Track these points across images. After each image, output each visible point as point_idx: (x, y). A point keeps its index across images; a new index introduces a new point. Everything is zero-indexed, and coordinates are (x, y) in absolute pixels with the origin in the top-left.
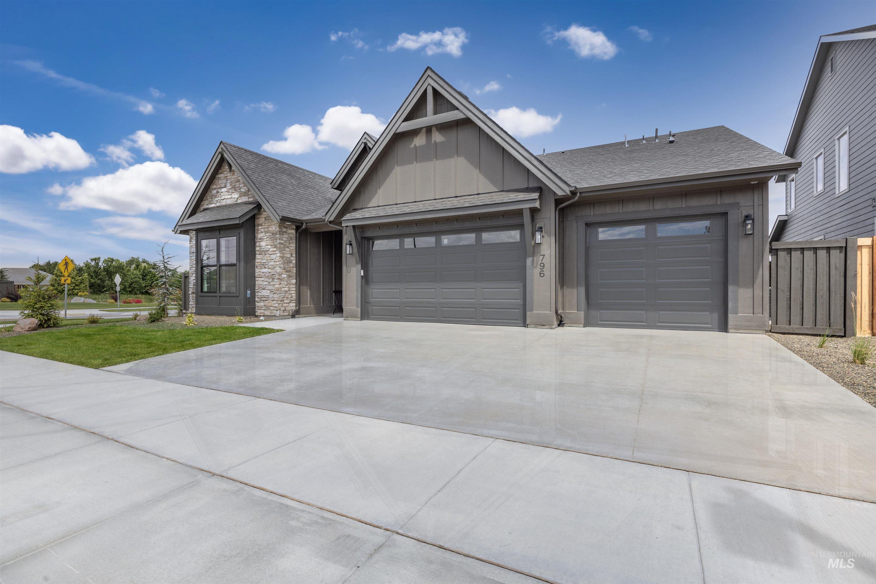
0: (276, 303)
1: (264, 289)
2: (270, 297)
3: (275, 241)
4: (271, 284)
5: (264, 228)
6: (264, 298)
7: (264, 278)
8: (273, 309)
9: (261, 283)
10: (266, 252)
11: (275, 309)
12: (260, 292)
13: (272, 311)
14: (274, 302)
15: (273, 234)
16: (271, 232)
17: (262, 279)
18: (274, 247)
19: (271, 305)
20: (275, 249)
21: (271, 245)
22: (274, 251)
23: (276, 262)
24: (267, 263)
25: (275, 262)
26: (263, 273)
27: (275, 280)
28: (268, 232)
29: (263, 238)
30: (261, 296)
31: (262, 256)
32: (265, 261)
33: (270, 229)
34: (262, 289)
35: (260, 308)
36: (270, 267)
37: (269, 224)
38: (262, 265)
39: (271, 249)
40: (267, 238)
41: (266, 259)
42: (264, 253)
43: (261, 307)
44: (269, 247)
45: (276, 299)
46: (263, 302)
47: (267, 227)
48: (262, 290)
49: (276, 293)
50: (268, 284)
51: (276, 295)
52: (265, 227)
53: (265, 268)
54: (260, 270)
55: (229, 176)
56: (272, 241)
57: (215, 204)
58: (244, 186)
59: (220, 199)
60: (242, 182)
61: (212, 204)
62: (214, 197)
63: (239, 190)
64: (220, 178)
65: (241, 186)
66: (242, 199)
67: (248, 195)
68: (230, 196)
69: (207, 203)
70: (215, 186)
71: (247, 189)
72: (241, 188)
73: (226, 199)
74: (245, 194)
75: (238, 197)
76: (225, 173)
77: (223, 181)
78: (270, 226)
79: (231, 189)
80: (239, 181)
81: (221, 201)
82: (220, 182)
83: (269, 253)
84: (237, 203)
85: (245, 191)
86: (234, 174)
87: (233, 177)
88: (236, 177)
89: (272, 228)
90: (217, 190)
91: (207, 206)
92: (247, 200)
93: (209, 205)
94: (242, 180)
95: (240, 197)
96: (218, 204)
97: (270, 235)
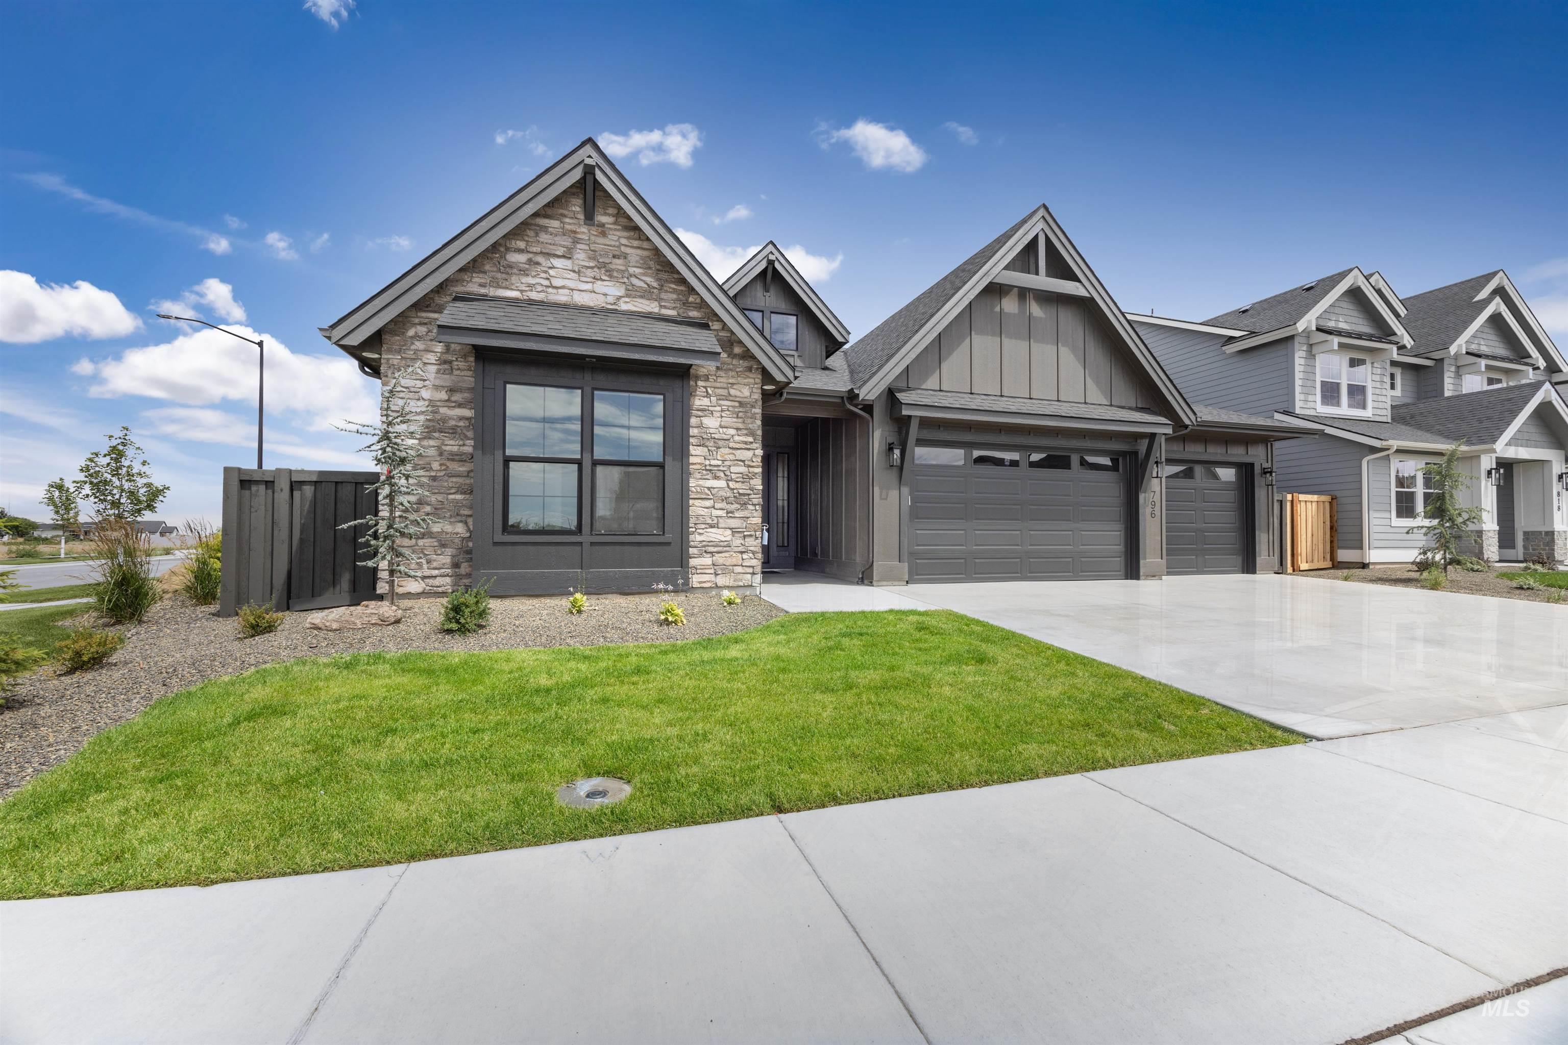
0: (751, 558)
1: (714, 527)
2: (734, 545)
3: (749, 421)
4: (737, 515)
5: (715, 388)
6: (713, 546)
7: (712, 501)
8: (743, 571)
9: (703, 513)
10: (721, 443)
11: (751, 570)
12: (700, 534)
13: (740, 577)
14: (745, 556)
15: (741, 404)
16: (738, 399)
17: (708, 503)
18: (747, 435)
19: (735, 563)
20: (750, 439)
21: (738, 429)
22: (746, 443)
23: (752, 467)
24: (721, 468)
25: (749, 466)
26: (709, 488)
27: (751, 507)
28: (728, 397)
29: (710, 408)
30: (704, 543)
31: (706, 449)
32: (719, 463)
33: (732, 392)
34: (707, 526)
35: (699, 571)
36: (733, 476)
37: (731, 381)
38: (706, 470)
39: (737, 438)
40: (722, 411)
41: (719, 458)
42: (714, 442)
43: (702, 567)
44: (733, 432)
45: (752, 548)
46: (709, 555)
47: (725, 386)
48: (706, 528)
49: (751, 536)
50: (725, 515)
51: (752, 539)
52: (718, 385)
53: (716, 478)
54: (701, 482)
55: (583, 233)
56: (740, 420)
57: (522, 291)
58: (644, 274)
59: (546, 283)
60: (637, 262)
61: (507, 288)
62: (515, 271)
63: (625, 280)
64: (544, 229)
65: (631, 270)
66: (636, 304)
67: (659, 300)
68: (588, 287)
69: (483, 281)
70: (521, 244)
71: (655, 284)
72: (631, 276)
73: (572, 290)
74: (647, 294)
75: (620, 294)
76: (567, 220)
77: (556, 239)
78: (733, 384)
79: (592, 268)
80: (625, 258)
81: (550, 290)
82: (544, 237)
83: (731, 445)
84: (616, 310)
85: (646, 286)
86: (604, 234)
87: (601, 240)
88: (613, 243)
89: (740, 391)
90: (531, 256)
91: (483, 291)
92: (656, 310)
93: (491, 289)
94: (638, 258)
95: (627, 296)
96: (534, 296)
97: (734, 407)
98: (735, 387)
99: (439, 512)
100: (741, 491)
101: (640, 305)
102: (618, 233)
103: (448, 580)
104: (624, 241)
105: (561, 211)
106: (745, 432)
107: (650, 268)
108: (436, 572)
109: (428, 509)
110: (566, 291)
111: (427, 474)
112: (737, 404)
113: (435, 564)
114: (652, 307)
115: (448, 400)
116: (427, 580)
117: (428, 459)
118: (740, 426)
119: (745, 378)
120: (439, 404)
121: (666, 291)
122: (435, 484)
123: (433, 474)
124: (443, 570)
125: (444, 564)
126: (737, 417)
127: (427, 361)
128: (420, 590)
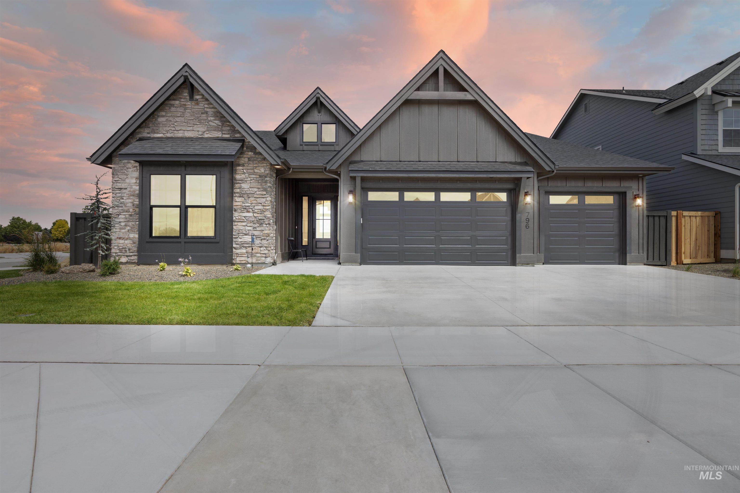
0: (265, 250)
1: (247, 235)
2: (256, 243)
3: (264, 184)
4: (258, 229)
5: (248, 169)
6: (246, 244)
7: (246, 223)
8: (261, 256)
9: (242, 229)
10: (250, 195)
11: (264, 255)
12: (240, 238)
13: (259, 258)
14: (262, 249)
15: (260, 176)
16: (258, 174)
17: (244, 224)
18: (263, 191)
19: (257, 252)
20: (265, 193)
21: (258, 188)
22: (262, 195)
23: (265, 206)
24: (250, 207)
25: (264, 206)
26: (245, 217)
27: (264, 225)
28: (254, 173)
29: (245, 179)
30: (242, 242)
31: (243, 199)
32: (249, 205)
33: (256, 171)
34: (243, 234)
35: (240, 256)
36: (256, 211)
37: (255, 166)
38: (243, 208)
39: (258, 193)
40: (251, 180)
41: (249, 202)
42: (247, 195)
43: (241, 254)
44: (256, 190)
45: (265, 245)
46: (244, 248)
47: (252, 168)
48: (243, 235)
49: (264, 239)
50: (252, 229)
51: (265, 241)
52: (249, 168)
53: (248, 212)
54: (241, 214)
55: (189, 105)
56: (259, 184)
57: (164, 134)
58: (215, 120)
59: (173, 129)
60: (212, 114)
61: (158, 133)
62: (161, 125)
63: (207, 123)
64: (173, 105)
65: (209, 119)
66: (211, 134)
67: (222, 130)
68: (191, 128)
69: (148, 131)
70: (163, 113)
71: (220, 124)
72: (209, 121)
73: (184, 131)
74: (216, 129)
75: (204, 130)
76: (182, 100)
77: (178, 109)
78: (256, 167)
79: (193, 120)
80: (207, 113)
81: (175, 132)
82: (173, 109)
83: (255, 196)
84: (203, 137)
85: (216, 125)
86: (197, 104)
87: (196, 107)
88: (202, 107)
89: (259, 170)
90: (167, 118)
91: (149, 135)
92: (220, 136)
93: (152, 134)
94: (212, 113)
95: (208, 131)
96: (169, 135)
97: (256, 178)
98: (257, 168)
99: (133, 229)
100: (259, 218)
101: (213, 134)
102: (203, 103)
103: (136, 257)
104: (206, 106)
105: (180, 96)
106: (262, 189)
107: (218, 117)
108: (132, 254)
109: (129, 228)
110: (182, 132)
111: (128, 213)
112: (258, 176)
113: (131, 251)
114: (219, 134)
115: (136, 183)
116: (128, 257)
117: (128, 207)
118: (260, 187)
119: (262, 164)
120: (132, 184)
121: (225, 126)
122: (131, 218)
123: (130, 213)
124: (134, 253)
125: (134, 251)
126: (258, 183)
127: (128, 167)
128: (126, 261)
